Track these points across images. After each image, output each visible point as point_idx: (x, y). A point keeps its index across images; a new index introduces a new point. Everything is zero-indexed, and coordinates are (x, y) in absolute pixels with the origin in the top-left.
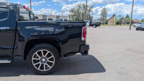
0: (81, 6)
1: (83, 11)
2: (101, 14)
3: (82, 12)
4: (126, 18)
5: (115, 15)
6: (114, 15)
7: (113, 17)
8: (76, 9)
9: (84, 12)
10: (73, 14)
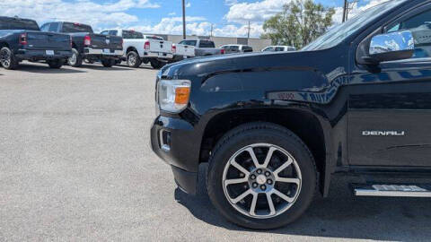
0: (299, 7)
1: (306, 23)
3: (304, 26)
8: (285, 17)
9: (308, 26)
10: (276, 31)
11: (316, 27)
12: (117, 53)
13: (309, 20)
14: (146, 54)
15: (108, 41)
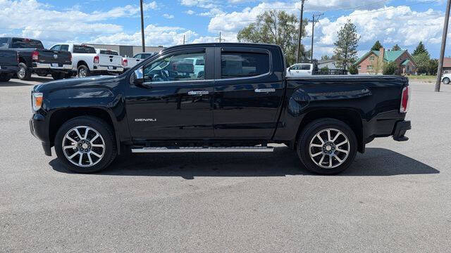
0: (273, 18)
2: (338, 44)
3: (278, 37)
4: (415, 53)
5: (381, 47)
6: (377, 47)
7: (375, 52)
11: (290, 38)
12: (66, 67)
13: (283, 31)
14: (95, 67)
15: (56, 56)
